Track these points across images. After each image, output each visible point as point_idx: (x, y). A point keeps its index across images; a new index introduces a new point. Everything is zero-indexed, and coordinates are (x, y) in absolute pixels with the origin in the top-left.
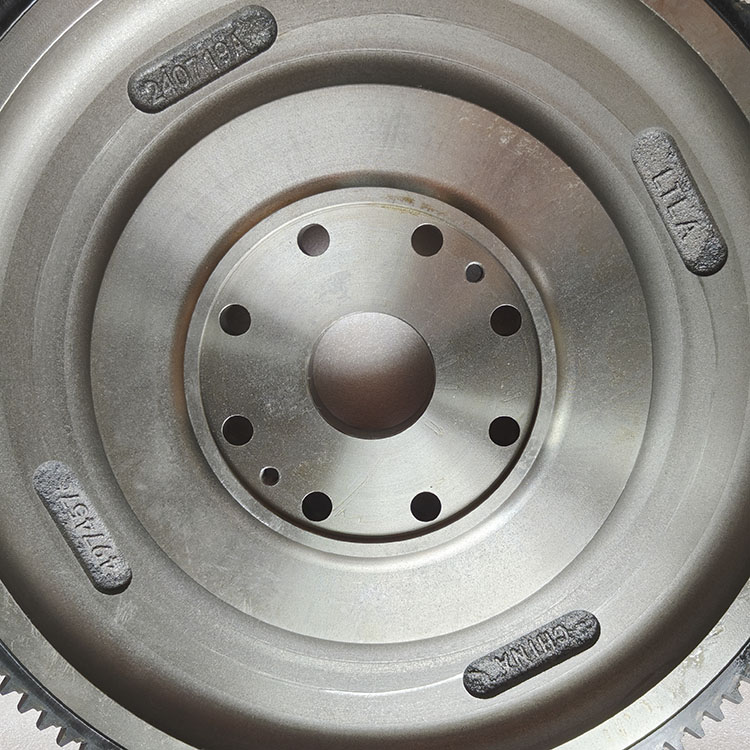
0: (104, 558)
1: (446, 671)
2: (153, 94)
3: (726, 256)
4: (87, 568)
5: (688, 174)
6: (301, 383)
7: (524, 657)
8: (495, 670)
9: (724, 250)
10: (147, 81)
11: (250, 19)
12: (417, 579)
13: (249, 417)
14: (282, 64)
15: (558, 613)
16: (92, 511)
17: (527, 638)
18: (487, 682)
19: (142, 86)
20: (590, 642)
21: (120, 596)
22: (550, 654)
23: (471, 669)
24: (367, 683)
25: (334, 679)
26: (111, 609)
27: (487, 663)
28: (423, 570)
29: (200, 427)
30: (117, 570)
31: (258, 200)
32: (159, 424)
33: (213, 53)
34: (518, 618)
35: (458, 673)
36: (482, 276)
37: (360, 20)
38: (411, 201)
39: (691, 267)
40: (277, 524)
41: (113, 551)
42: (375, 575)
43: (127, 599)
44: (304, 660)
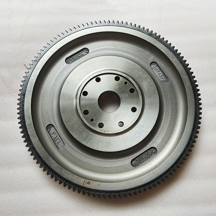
0: (155, 68)
1: (92, 52)
2: (153, 151)
3: (46, 128)
4: (158, 66)
5: (54, 142)
6: (122, 99)
7: (78, 55)
8: (83, 53)
9: (47, 129)
10: (154, 153)
11: (136, 165)
12: (99, 67)
13: (130, 93)
14: (129, 157)
15: (73, 64)
16: (158, 76)
17: (78, 59)
18: (85, 51)
19: (155, 152)
20: (67, 59)
21: (152, 61)
22: (74, 56)
23: (88, 53)
24: (106, 49)
25: (112, 49)
26: (153, 59)
27: (85, 54)
28: (98, 69)
29: (139, 91)
30: (153, 66)
31: (131, 131)
32: (146, 91)
33: (142, 159)
34: (80, 62)
35: (90, 52)
36: (91, 120)
37: (116, 166)
38: (104, 132)
39: (53, 126)
40: (124, 75)
41: (154, 69)
42: (106, 67)
43: (151, 61)
44: (118, 52)
